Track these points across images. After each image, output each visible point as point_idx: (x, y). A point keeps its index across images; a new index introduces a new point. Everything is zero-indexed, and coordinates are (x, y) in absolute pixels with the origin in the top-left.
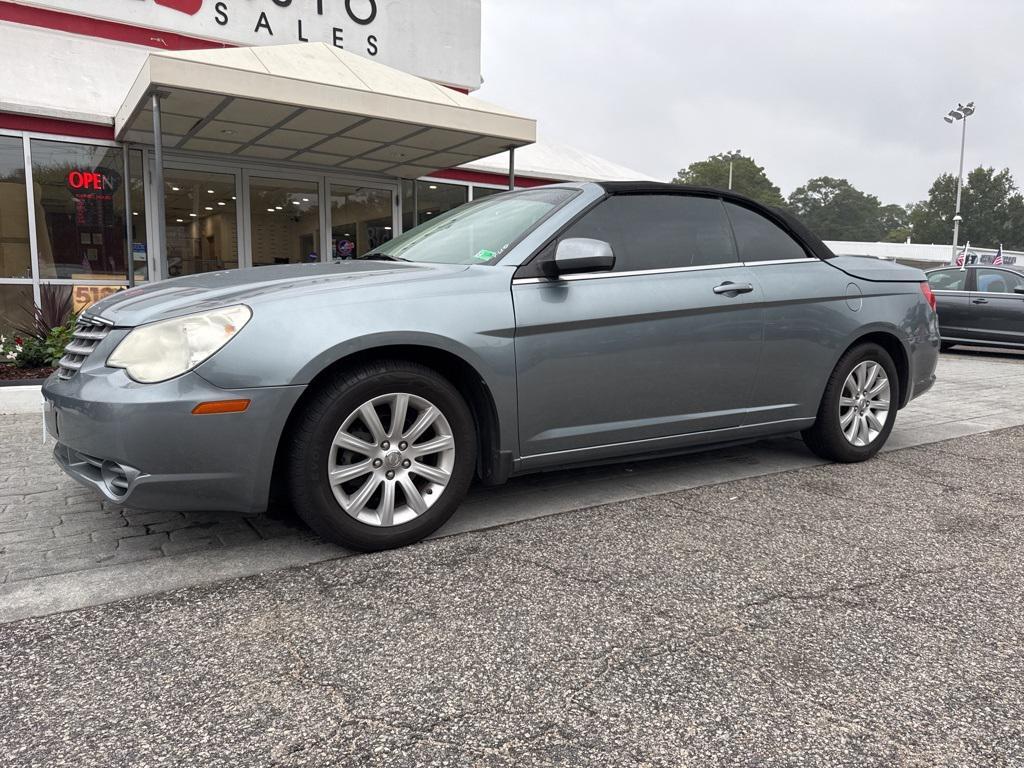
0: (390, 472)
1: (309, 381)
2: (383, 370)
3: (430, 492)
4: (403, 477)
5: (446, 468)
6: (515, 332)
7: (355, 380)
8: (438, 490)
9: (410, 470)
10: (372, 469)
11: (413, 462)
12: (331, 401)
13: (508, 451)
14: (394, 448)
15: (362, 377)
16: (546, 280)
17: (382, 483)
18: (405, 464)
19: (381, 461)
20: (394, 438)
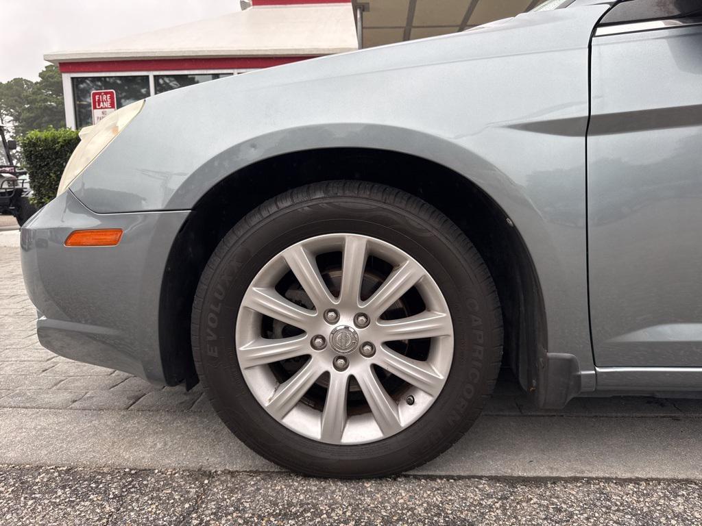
0: (342, 361)
1: (191, 207)
2: (319, 195)
3: (411, 403)
4: (361, 371)
5: (439, 368)
6: (591, 125)
7: (273, 209)
8: (423, 402)
9: (374, 360)
10: (309, 350)
11: (380, 349)
12: (235, 238)
13: (567, 355)
14: (346, 321)
15: (285, 203)
16: (677, 22)
17: (326, 375)
18: (366, 349)
19: (323, 338)
20: (348, 306)
